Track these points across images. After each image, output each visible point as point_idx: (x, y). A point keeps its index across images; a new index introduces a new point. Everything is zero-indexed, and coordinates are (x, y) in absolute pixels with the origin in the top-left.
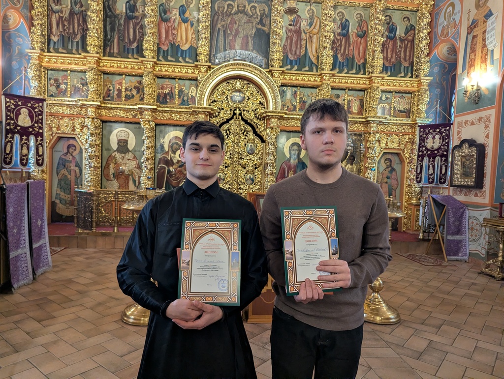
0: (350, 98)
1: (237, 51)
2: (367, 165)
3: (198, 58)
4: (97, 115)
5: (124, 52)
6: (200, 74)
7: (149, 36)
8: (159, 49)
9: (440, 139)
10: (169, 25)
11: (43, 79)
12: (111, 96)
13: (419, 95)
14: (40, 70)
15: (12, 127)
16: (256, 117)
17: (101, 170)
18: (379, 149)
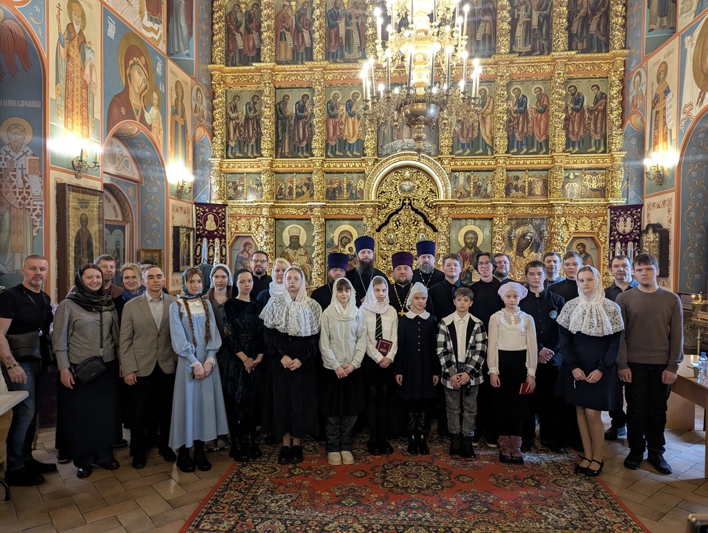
0: (532, 179)
1: (405, 140)
4: (271, 214)
5: (295, 150)
6: (367, 167)
8: (327, 145)
9: (632, 222)
10: (337, 120)
11: (223, 183)
12: (283, 194)
15: (201, 232)
16: (427, 206)
18: (568, 233)
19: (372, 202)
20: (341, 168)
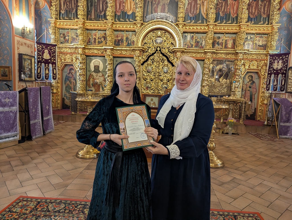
0: (227, 39)
1: (158, 13)
2: (235, 79)
3: (136, 19)
4: (83, 52)
5: (97, 17)
6: (137, 28)
7: (110, 8)
8: (116, 15)
9: (282, 63)
10: (121, 0)
11: (57, 34)
12: (91, 42)
13: (272, 35)
14: (55, 29)
15: (40, 59)
16: (169, 52)
17: (86, 82)
18: (244, 69)
19: (139, 47)
20: (123, 28)
